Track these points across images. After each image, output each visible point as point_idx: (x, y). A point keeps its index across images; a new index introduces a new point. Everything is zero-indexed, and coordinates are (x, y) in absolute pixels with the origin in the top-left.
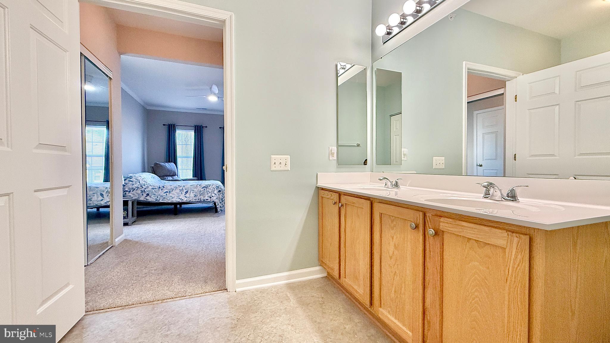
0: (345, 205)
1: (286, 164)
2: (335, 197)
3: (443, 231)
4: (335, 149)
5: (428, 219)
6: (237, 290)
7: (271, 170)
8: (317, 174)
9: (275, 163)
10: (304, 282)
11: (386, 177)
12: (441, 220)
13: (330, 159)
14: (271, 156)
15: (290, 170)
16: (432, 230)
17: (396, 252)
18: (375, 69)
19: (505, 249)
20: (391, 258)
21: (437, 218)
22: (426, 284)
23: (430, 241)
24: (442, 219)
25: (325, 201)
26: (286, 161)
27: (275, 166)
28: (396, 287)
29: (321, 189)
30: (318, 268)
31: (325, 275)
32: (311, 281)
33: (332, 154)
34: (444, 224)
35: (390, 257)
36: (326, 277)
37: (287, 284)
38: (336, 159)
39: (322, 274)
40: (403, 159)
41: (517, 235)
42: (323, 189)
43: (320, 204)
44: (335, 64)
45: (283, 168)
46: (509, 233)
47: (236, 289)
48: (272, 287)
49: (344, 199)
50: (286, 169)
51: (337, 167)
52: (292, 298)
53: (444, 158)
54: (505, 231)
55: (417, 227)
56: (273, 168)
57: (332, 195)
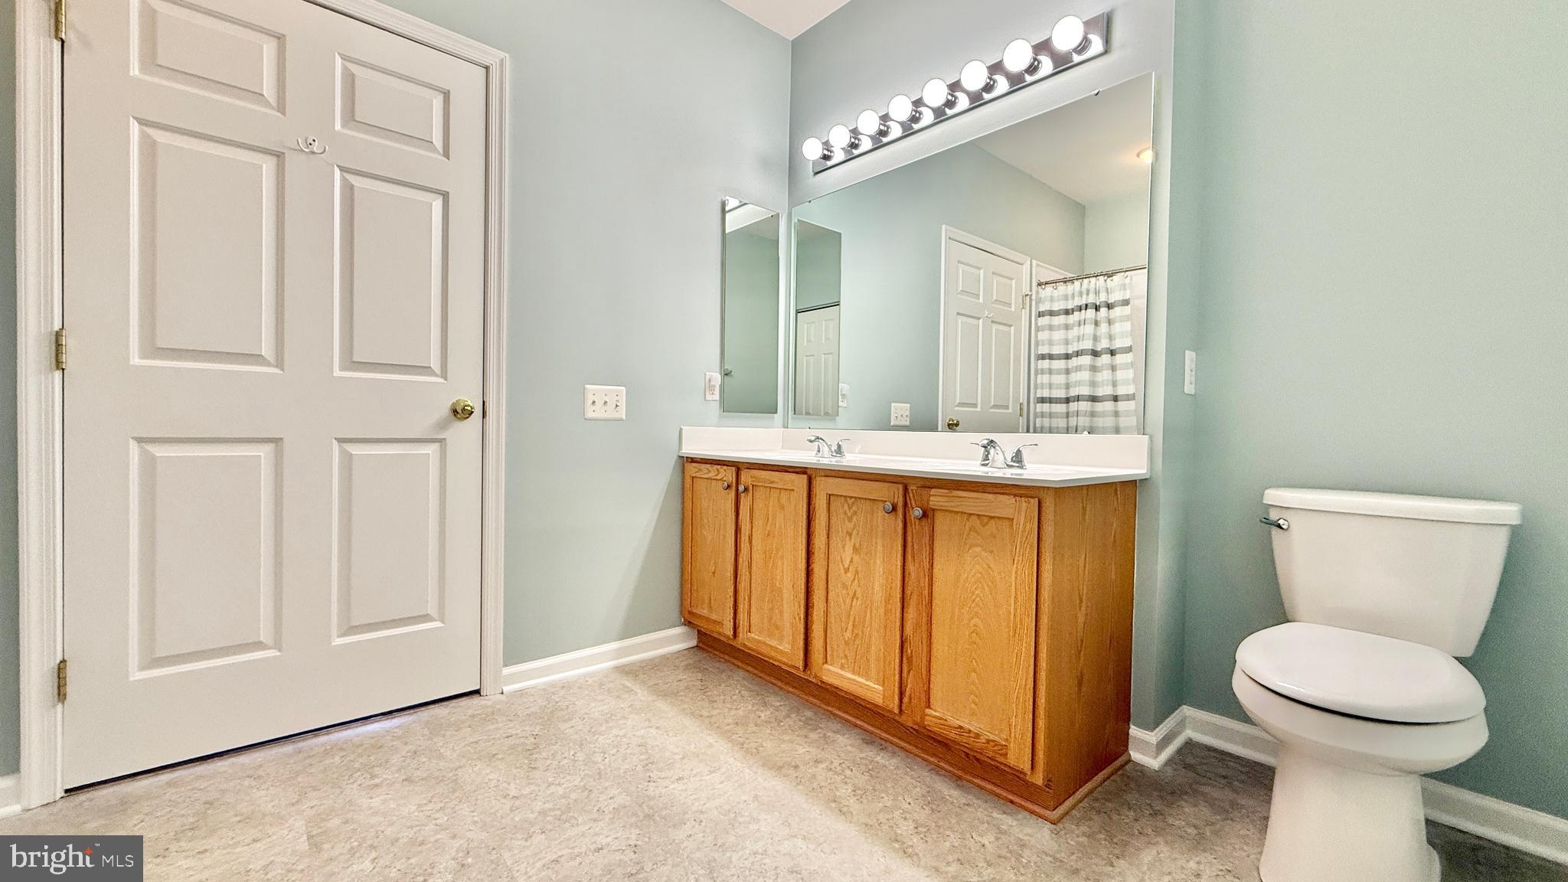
0: (751, 487)
1: (617, 406)
2: (729, 474)
3: (933, 510)
4: (717, 378)
5: (911, 495)
6: (506, 689)
7: (586, 417)
8: (681, 430)
9: (594, 402)
10: (652, 660)
11: (820, 436)
12: (931, 493)
13: (707, 399)
14: (587, 386)
15: (624, 418)
16: (919, 509)
17: (856, 558)
18: (795, 220)
19: (1013, 519)
20: (847, 570)
21: (924, 492)
22: (907, 598)
23: (914, 528)
24: (933, 492)
25: (701, 486)
26: (617, 398)
27: (594, 408)
28: (855, 618)
29: (690, 460)
30: (679, 630)
31: (694, 643)
32: (665, 659)
33: (712, 388)
34: (937, 499)
35: (844, 569)
36: (697, 646)
37: (617, 667)
38: (718, 399)
39: (685, 641)
40: (840, 404)
41: (1026, 499)
42: (693, 460)
43: (688, 494)
44: (719, 200)
45: (610, 413)
46: (1018, 498)
47: (504, 688)
48: (585, 675)
49: (746, 477)
50: (616, 415)
51: (720, 417)
52: (637, 688)
53: (909, 405)
54: (1012, 496)
55: (894, 509)
56: (590, 414)
57: (720, 470)
